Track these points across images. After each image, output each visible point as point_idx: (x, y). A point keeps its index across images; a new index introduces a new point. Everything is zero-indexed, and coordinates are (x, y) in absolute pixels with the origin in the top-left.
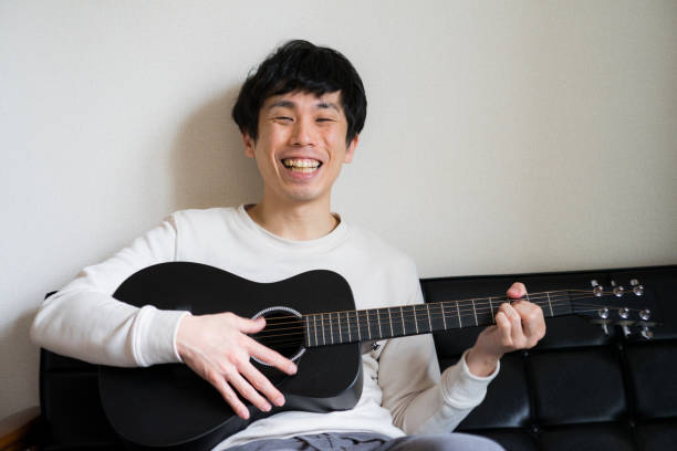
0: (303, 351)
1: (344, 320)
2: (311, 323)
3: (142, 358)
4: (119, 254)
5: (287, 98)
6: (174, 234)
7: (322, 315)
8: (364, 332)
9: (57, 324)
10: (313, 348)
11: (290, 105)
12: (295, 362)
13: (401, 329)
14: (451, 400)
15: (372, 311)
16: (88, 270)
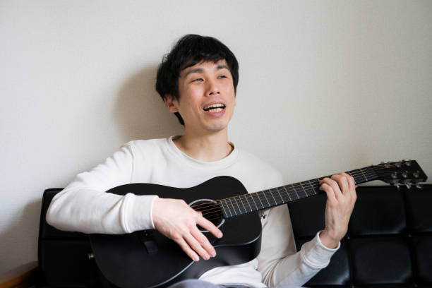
0: (223, 221)
1: (244, 200)
2: (224, 204)
3: (129, 228)
4: (97, 168)
5: (197, 66)
6: (130, 155)
7: (229, 199)
8: (259, 205)
9: (68, 210)
10: (230, 218)
11: (199, 71)
12: (220, 228)
13: (281, 200)
14: (307, 261)
15: (260, 193)
16: (80, 175)
